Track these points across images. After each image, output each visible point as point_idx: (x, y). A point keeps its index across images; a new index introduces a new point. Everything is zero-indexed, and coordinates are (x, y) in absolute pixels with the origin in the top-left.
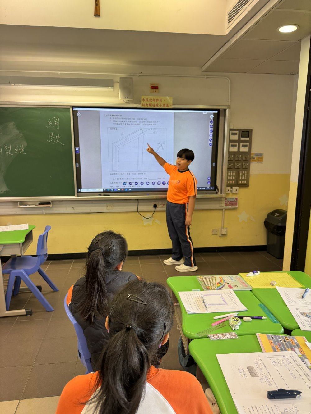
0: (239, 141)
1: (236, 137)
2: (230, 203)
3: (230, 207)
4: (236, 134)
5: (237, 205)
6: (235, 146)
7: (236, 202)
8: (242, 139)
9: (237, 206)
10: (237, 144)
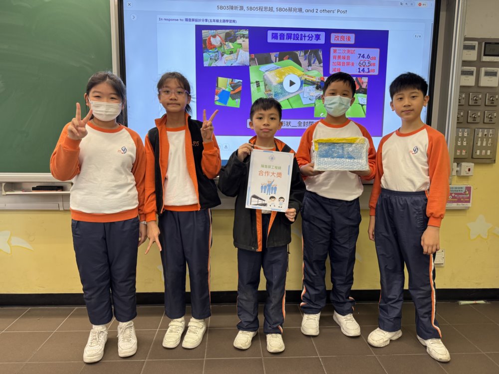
0: (479, 64)
1: (472, 55)
2: (454, 197)
3: (454, 205)
4: (473, 48)
5: (469, 202)
6: (471, 73)
7: (468, 196)
8: (486, 59)
9: (469, 205)
10: (474, 69)
